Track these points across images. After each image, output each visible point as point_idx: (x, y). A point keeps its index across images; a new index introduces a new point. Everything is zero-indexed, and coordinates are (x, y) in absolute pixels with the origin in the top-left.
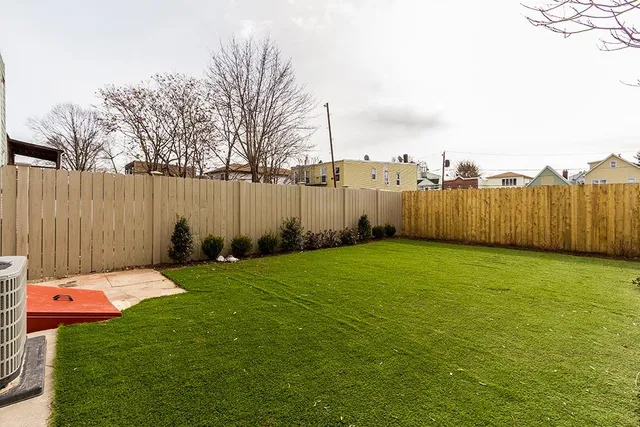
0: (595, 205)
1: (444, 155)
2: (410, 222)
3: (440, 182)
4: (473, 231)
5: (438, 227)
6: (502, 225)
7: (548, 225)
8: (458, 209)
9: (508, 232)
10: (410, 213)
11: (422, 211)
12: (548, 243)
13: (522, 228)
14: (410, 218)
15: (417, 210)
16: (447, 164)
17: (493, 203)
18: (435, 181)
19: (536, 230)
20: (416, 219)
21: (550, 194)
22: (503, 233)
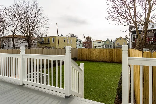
0: (117, 53)
1: (83, 35)
2: (80, 56)
3: (82, 42)
4: (94, 58)
5: (86, 58)
6: (100, 57)
7: (109, 57)
8: (91, 53)
9: (101, 58)
10: (80, 54)
11: (83, 53)
12: (109, 61)
13: (104, 58)
14: (80, 55)
15: (81, 53)
16: (84, 37)
17: (98, 52)
18: (81, 42)
19: (107, 58)
20: (81, 56)
21: (109, 51)
22: (100, 59)
